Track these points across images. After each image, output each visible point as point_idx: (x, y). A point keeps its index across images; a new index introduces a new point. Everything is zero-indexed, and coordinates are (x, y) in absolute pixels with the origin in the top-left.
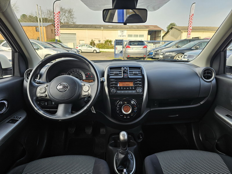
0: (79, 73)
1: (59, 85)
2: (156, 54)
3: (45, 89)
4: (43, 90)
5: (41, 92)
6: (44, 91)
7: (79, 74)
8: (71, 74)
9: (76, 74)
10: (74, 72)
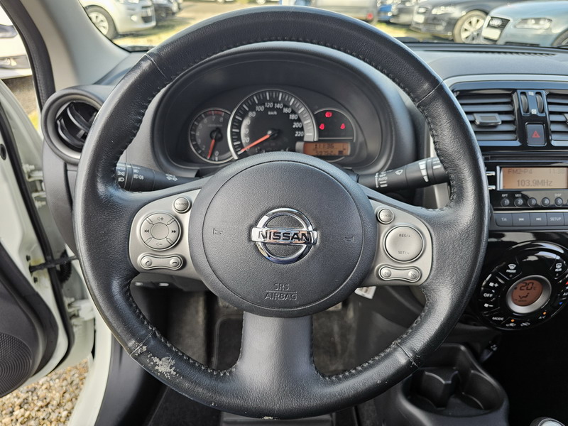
0: (286, 110)
1: (265, 218)
2: (401, 11)
3: (174, 226)
4: (167, 235)
5: (153, 243)
6: (172, 237)
7: (288, 114)
8: (252, 114)
9: (275, 113)
10: (264, 105)
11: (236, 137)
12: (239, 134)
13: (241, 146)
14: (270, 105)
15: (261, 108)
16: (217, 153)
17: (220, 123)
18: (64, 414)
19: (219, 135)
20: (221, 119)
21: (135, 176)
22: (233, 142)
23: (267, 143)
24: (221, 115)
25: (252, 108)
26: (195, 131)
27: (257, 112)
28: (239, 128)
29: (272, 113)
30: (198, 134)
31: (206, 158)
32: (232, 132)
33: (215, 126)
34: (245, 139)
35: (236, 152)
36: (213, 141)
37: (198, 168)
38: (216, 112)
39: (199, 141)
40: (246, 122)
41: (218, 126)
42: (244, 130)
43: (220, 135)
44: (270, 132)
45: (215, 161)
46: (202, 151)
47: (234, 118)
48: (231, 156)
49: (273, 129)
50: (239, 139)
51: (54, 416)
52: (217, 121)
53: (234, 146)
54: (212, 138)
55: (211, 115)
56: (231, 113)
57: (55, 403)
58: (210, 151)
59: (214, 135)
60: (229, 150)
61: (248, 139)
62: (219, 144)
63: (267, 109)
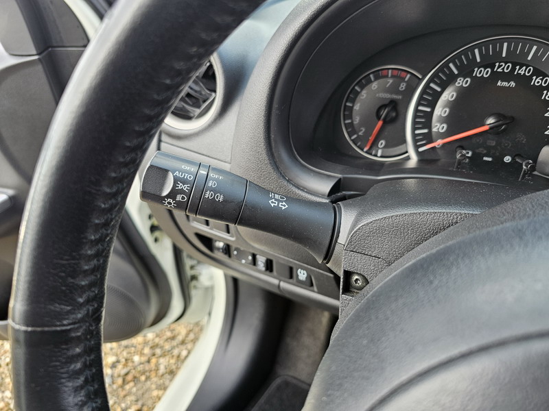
0: (536, 80)
8: (462, 82)
9: (513, 84)
10: (492, 67)
11: (424, 120)
12: (429, 116)
13: (429, 138)
14: (506, 68)
15: (485, 73)
16: (382, 143)
17: (398, 92)
18: (184, 353)
19: (391, 112)
20: (403, 86)
21: (208, 195)
22: (414, 129)
23: (480, 140)
24: (403, 79)
25: (466, 71)
26: (353, 101)
27: (474, 79)
28: (433, 105)
29: (505, 84)
30: (357, 107)
31: (362, 150)
32: (416, 110)
33: (388, 96)
34: (438, 127)
35: (417, 147)
36: (380, 123)
37: (340, 176)
38: (396, 72)
39: (357, 120)
40: (449, 95)
41: (395, 97)
42: (440, 110)
43: (394, 114)
44: (491, 121)
45: (376, 156)
46: (358, 136)
47: (427, 86)
48: (407, 152)
49: (499, 116)
50: (428, 124)
51: (176, 352)
52: (394, 89)
53: (414, 136)
54: (379, 117)
55: (387, 76)
56: (424, 77)
57: (180, 338)
58: (371, 138)
59: (384, 113)
60: (404, 141)
61: (445, 126)
62: (389, 128)
63: (496, 76)
